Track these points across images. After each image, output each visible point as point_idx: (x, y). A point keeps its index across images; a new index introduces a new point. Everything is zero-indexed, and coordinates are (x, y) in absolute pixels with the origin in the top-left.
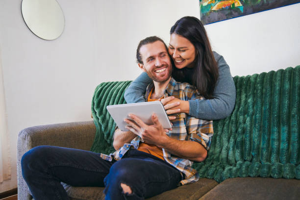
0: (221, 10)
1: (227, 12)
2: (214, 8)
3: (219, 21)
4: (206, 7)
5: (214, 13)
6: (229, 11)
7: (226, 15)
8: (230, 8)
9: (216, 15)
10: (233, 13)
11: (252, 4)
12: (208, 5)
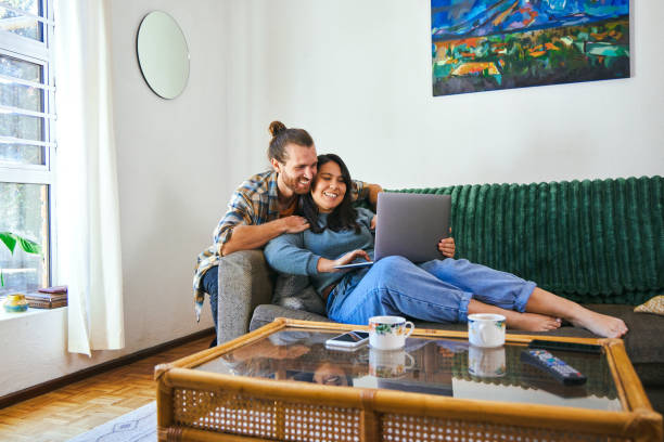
0: (467, 77)
1: (477, 81)
2: (456, 72)
3: (463, 91)
4: (444, 67)
5: (456, 79)
6: (479, 80)
7: (475, 85)
8: (481, 75)
9: (459, 83)
10: (486, 83)
11: (515, 74)
12: (445, 65)
